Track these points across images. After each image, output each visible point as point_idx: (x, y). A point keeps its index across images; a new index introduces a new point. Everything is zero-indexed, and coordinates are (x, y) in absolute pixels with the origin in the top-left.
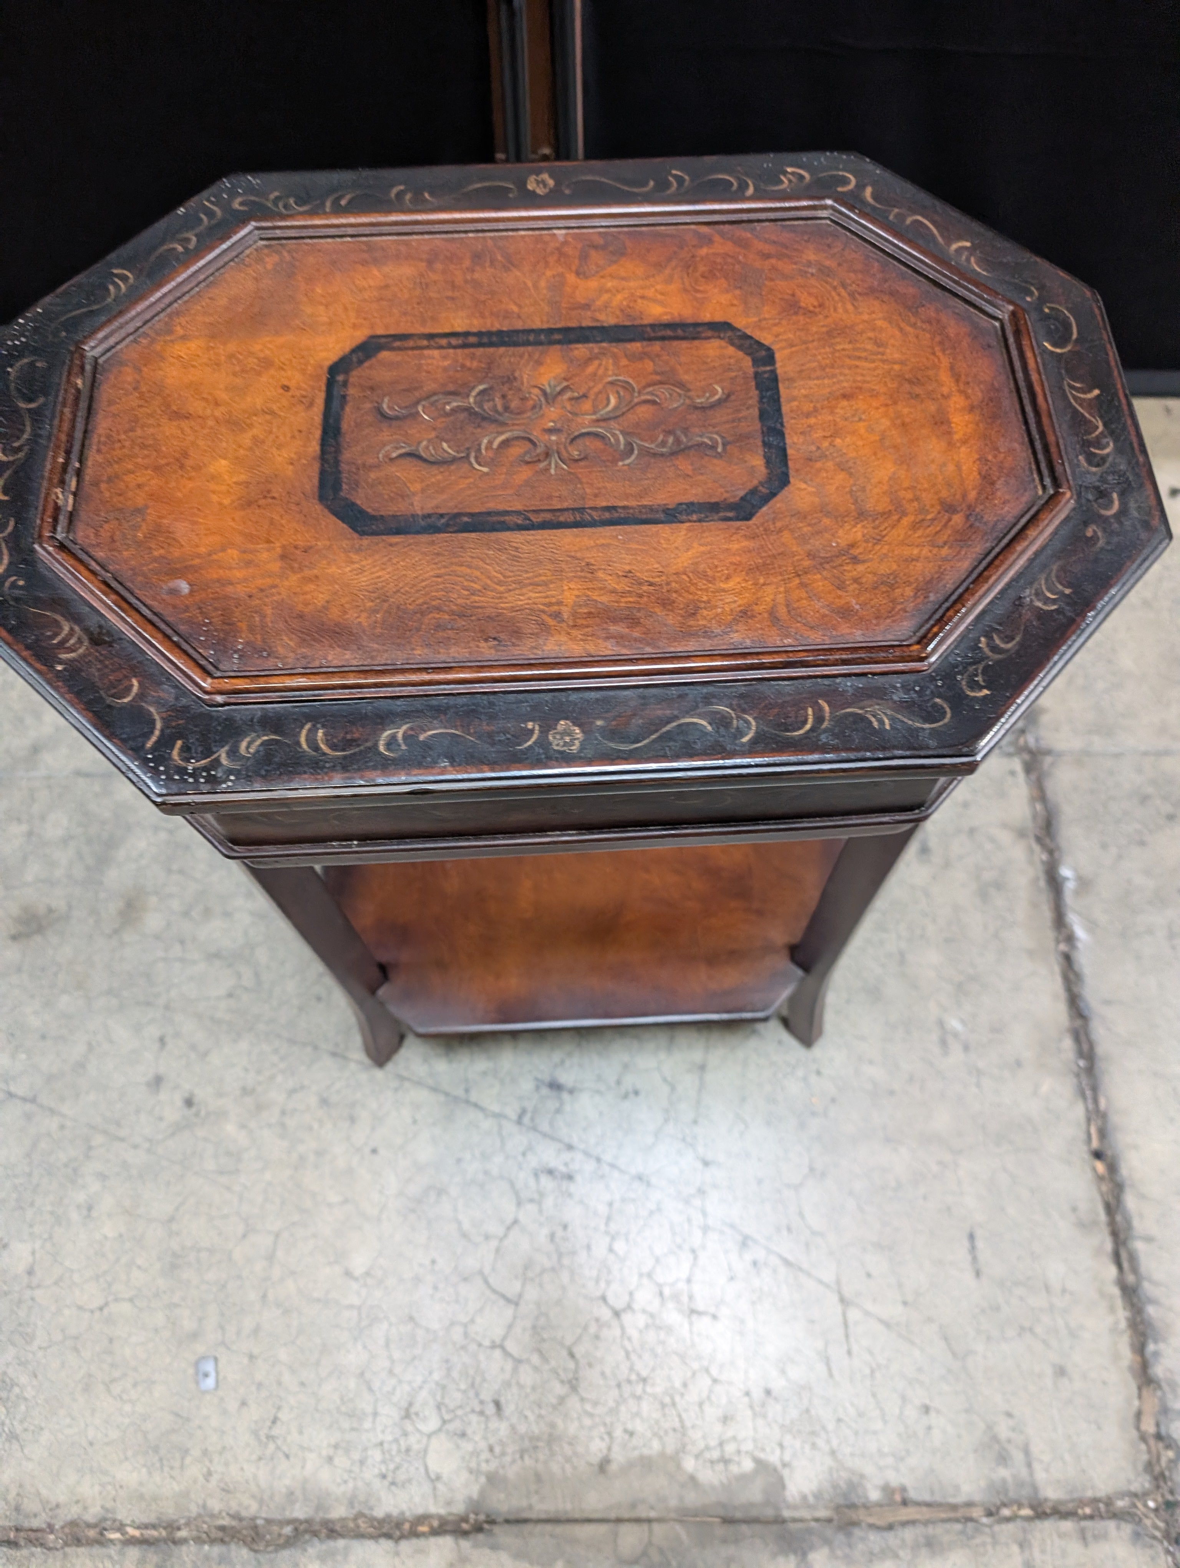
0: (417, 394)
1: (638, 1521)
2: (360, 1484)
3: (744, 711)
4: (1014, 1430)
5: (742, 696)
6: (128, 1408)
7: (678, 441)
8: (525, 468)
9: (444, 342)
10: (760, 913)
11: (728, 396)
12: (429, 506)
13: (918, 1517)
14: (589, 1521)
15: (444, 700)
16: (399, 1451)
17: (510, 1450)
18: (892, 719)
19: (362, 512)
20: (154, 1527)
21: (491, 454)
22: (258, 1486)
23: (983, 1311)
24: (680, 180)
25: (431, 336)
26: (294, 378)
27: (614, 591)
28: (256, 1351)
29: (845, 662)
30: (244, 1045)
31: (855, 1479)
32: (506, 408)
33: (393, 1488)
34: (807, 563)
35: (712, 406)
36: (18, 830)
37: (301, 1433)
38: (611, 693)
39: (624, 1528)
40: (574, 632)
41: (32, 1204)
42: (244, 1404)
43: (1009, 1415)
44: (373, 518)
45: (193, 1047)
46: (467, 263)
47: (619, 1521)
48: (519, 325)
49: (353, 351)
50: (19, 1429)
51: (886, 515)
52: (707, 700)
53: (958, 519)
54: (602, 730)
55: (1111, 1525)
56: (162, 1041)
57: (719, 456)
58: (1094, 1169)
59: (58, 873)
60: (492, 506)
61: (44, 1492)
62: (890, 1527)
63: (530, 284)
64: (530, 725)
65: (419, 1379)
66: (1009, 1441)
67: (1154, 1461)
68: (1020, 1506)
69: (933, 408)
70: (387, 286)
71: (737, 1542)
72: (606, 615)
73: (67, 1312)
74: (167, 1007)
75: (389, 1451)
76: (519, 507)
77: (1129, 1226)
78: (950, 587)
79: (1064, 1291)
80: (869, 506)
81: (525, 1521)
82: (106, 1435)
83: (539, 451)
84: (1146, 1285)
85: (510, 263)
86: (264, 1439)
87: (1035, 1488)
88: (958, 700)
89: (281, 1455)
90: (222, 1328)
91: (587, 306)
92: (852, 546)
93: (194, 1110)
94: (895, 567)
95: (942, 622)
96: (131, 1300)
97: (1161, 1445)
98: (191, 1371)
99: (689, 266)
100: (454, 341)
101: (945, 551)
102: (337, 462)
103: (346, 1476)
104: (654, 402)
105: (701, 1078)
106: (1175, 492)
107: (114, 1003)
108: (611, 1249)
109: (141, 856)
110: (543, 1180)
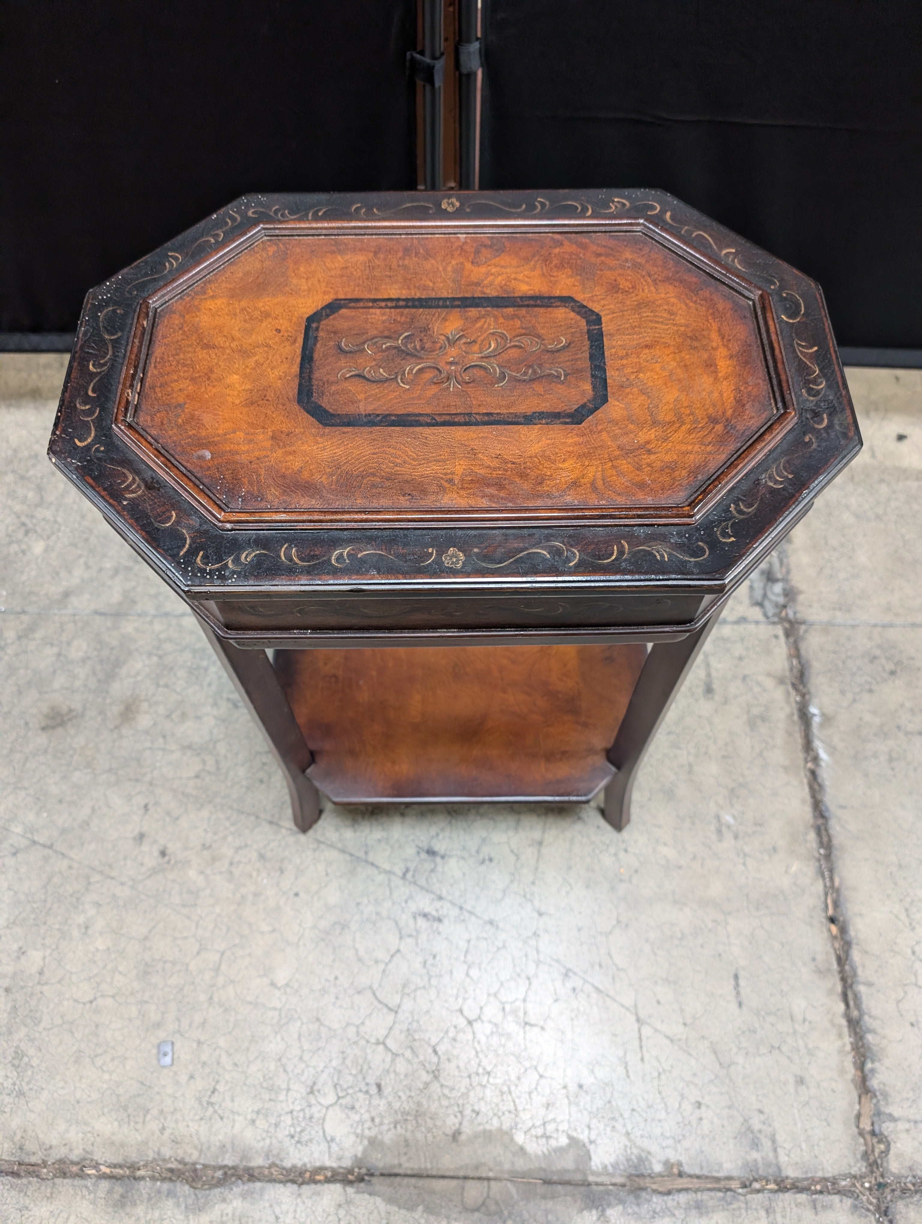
0: (364, 337)
1: (480, 1178)
2: (274, 1141)
3: (572, 546)
4: (764, 1123)
5: (570, 536)
6: (106, 1077)
7: (534, 372)
8: (433, 386)
9: (383, 304)
10: (585, 725)
11: (570, 344)
12: (370, 409)
13: (690, 1186)
14: (443, 1177)
15: (376, 533)
16: (304, 1118)
17: (386, 1121)
18: (669, 555)
19: (326, 411)
20: (121, 1166)
21: (411, 377)
22: (199, 1139)
23: (743, 1032)
24: (543, 205)
25: (375, 300)
26: (284, 324)
27: (488, 467)
28: (202, 1039)
29: (639, 516)
30: (205, 813)
31: (644, 1155)
32: (423, 348)
33: (299, 1145)
34: (617, 453)
35: (558, 351)
36: (50, 651)
37: (232, 1101)
38: (485, 532)
39: (469, 1184)
40: (462, 492)
41: (45, 923)
42: (192, 1077)
43: (761, 1112)
44: (333, 415)
45: (168, 813)
46: (400, 254)
47: (466, 1178)
48: (433, 295)
49: (323, 309)
50: (25, 1088)
51: (671, 423)
52: (548, 538)
53: (719, 428)
54: (477, 554)
55: (836, 1198)
56: (146, 807)
57: (563, 383)
58: (829, 930)
59: (78, 683)
60: (411, 410)
61: (41, 1136)
62: (669, 1193)
63: (441, 269)
64: (430, 550)
65: (322, 1065)
66: (760, 1131)
67: (869, 1152)
68: (767, 1181)
69: (705, 356)
70: (347, 268)
71: (553, 1198)
72: (482, 482)
73: (65, 1003)
74: (151, 784)
75: (297, 1118)
76: (428, 411)
77: (855, 975)
78: (712, 471)
79: (804, 1020)
80: (660, 418)
81: (396, 1175)
82: (89, 1096)
83: (443, 376)
84: (866, 1018)
85: (429, 254)
86: (205, 1105)
87: (779, 1169)
88: (714, 544)
89: (217, 1116)
90: (178, 1020)
91: (478, 284)
92: (648, 443)
93: (167, 858)
94: (675, 457)
95: (705, 493)
96: (113, 997)
97: (875, 1140)
98: (155, 1051)
99: (546, 260)
100: (389, 304)
101: (709, 448)
102: (310, 379)
103: (264, 1135)
104: (520, 347)
105: (539, 851)
106: (901, 438)
107: (113, 778)
108: (467, 975)
109: (138, 674)
110: (420, 921)
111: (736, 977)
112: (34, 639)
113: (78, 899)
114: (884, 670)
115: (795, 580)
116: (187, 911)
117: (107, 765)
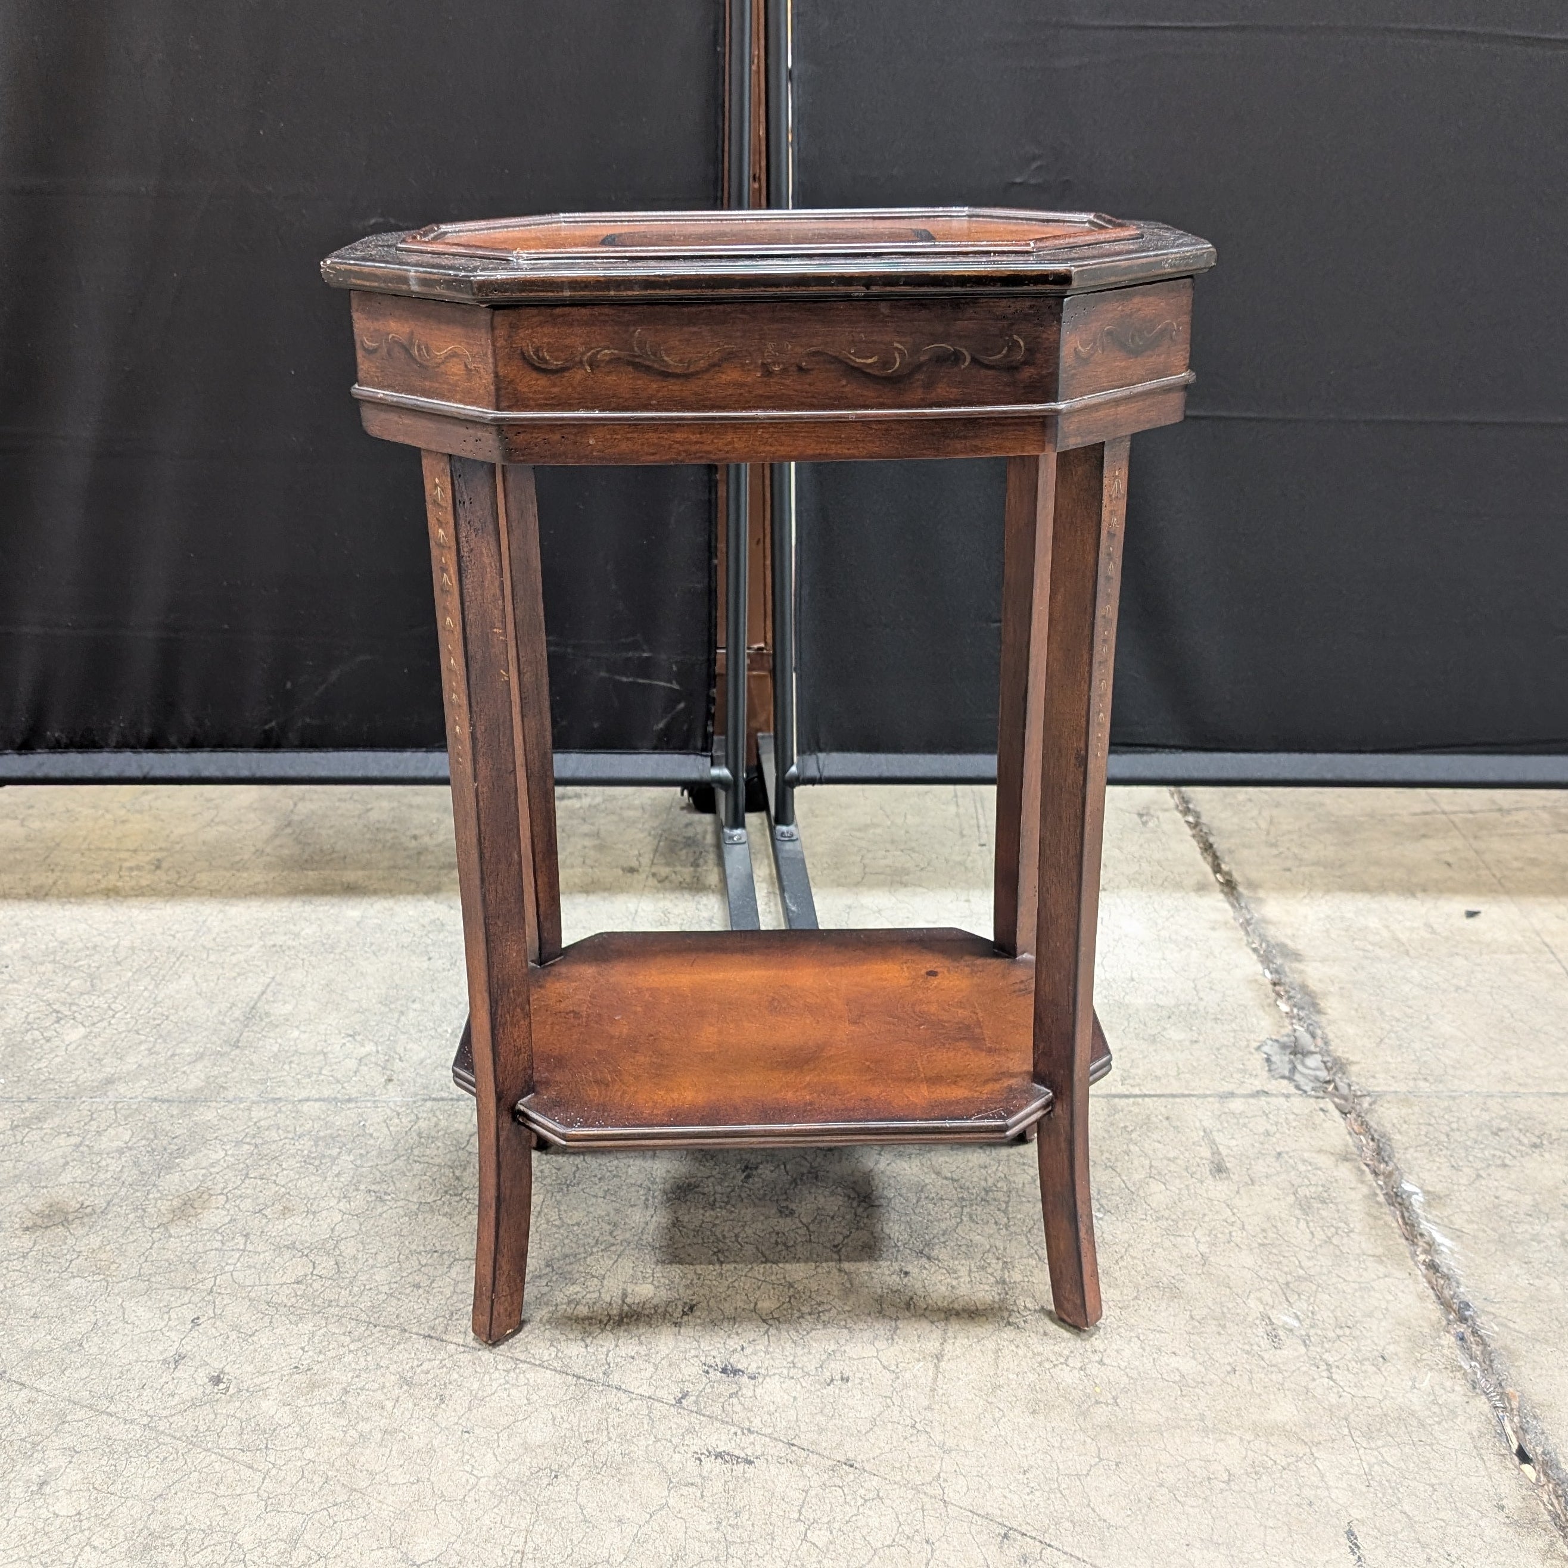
30: (307, 1327)
36: (65, 1141)
45: (236, 1328)
56: (195, 1322)
59: (104, 1176)
93: (222, 1386)
105: (936, 1367)
106: (1471, 914)
107: (142, 1286)
108: (805, 1539)
109: (212, 1165)
110: (709, 1464)
111: (1350, 1534)
112: (41, 1129)
113: (34, 1445)
114: (1520, 1142)
115: (1340, 1050)
116: (247, 1457)
117: (134, 1272)
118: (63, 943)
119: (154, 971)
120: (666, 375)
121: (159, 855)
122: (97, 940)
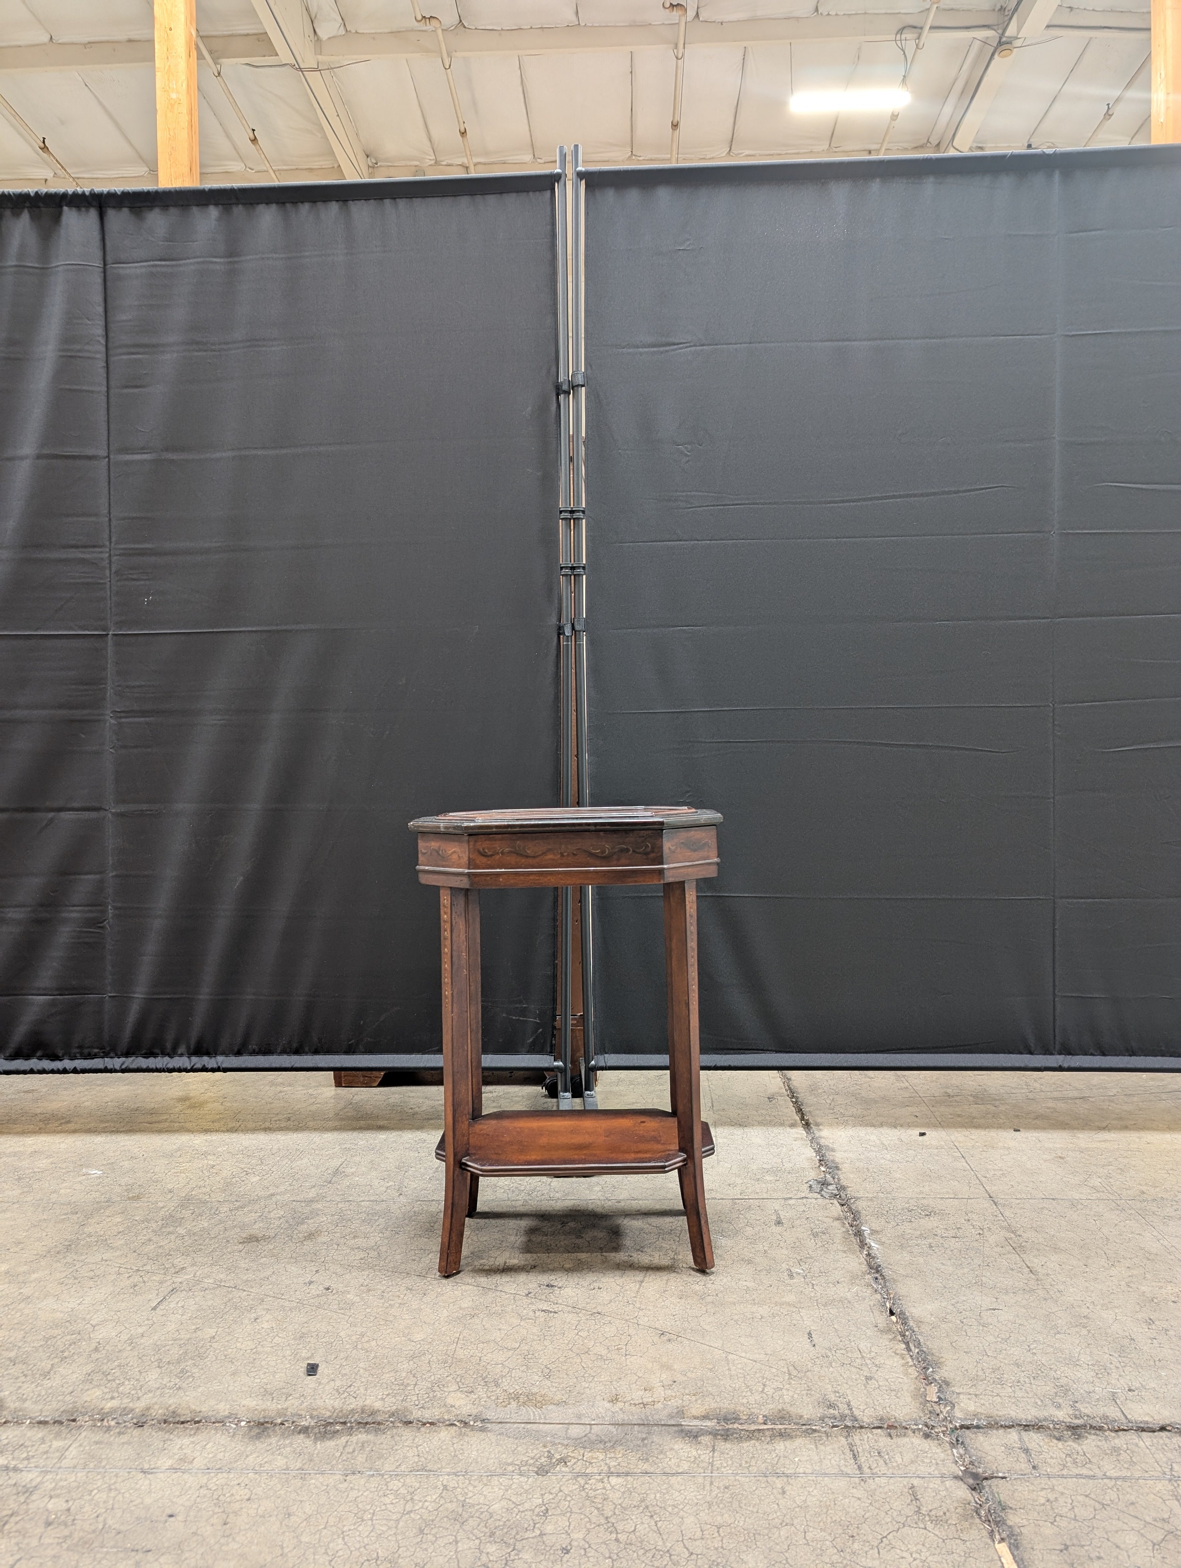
1: (583, 1424)
4: (839, 1397)
6: (257, 1381)
14: (550, 1423)
16: (428, 1397)
23: (817, 1357)
28: (344, 1364)
30: (366, 1273)
33: (422, 1409)
36: (254, 1215)
37: (366, 1390)
39: (573, 1427)
41: (221, 1318)
43: (836, 1392)
45: (335, 1273)
47: (570, 1424)
50: (185, 1386)
56: (317, 1271)
58: (890, 1319)
59: (273, 1226)
61: (193, 1408)
65: (447, 1374)
66: (836, 1401)
73: (230, 1350)
74: (323, 1262)
77: (913, 1331)
79: (871, 1352)
81: (507, 1423)
82: (240, 1389)
84: (925, 1349)
87: (855, 1418)
89: (351, 1397)
93: (330, 1290)
96: (271, 1347)
98: (302, 1369)
103: (392, 1405)
105: (640, 1285)
107: (293, 1260)
109: (321, 1222)
110: (538, 1313)
111: (810, 1334)
112: (243, 1211)
113: (251, 1308)
114: (921, 1214)
115: (844, 1182)
116: (342, 1311)
117: (289, 1256)
118: (246, 1148)
119: (290, 1157)
120: (527, 857)
121: (289, 1115)
122: (263, 1146)
